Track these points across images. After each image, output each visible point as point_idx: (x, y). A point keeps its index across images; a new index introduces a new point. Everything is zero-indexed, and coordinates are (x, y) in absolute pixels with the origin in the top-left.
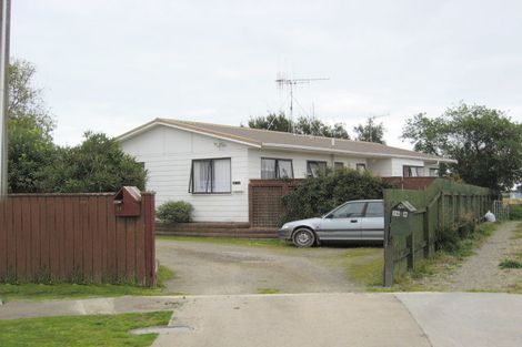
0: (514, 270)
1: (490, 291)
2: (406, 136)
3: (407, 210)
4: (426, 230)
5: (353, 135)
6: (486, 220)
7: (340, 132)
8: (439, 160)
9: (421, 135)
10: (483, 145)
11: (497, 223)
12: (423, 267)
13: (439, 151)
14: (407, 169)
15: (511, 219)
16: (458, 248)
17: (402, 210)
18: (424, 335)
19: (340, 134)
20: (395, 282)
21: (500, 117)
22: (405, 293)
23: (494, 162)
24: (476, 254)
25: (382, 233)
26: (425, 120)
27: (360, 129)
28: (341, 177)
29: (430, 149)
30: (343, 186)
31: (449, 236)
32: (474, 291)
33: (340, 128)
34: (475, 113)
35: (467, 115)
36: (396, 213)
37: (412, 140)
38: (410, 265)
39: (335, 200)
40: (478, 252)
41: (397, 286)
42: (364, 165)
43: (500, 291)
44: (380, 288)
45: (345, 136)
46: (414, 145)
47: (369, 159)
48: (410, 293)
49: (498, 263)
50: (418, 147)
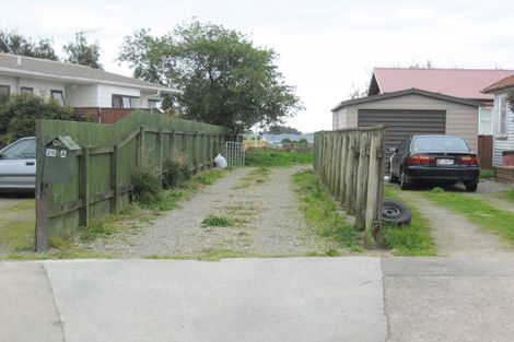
0: (218, 229)
1: (175, 258)
2: (123, 57)
3: (66, 149)
4: (113, 177)
5: (63, 56)
6: (215, 165)
7: (46, 52)
8: (160, 89)
9: (144, 58)
10: (217, 74)
11: (229, 168)
12: (101, 224)
13: (163, 78)
14: (117, 98)
15: (247, 164)
16: (158, 200)
17: (59, 148)
18: (60, 323)
19: (46, 53)
20: (51, 245)
21: (240, 41)
22: (60, 261)
23: (229, 95)
24: (180, 207)
25: (34, 179)
26: (148, 39)
27: (71, 48)
28: (20, 106)
29: (153, 76)
30: (21, 117)
31: (146, 184)
32: (155, 257)
33: (46, 47)
34: (210, 34)
35: (200, 35)
36: (51, 152)
37: (131, 63)
38: (83, 222)
39: (10, 136)
40: (184, 205)
41: (53, 251)
42: (61, 92)
43: (188, 258)
44: (28, 254)
45: (52, 56)
46: (133, 69)
47: (69, 85)
48: (66, 261)
49: (202, 219)
50: (138, 73)
